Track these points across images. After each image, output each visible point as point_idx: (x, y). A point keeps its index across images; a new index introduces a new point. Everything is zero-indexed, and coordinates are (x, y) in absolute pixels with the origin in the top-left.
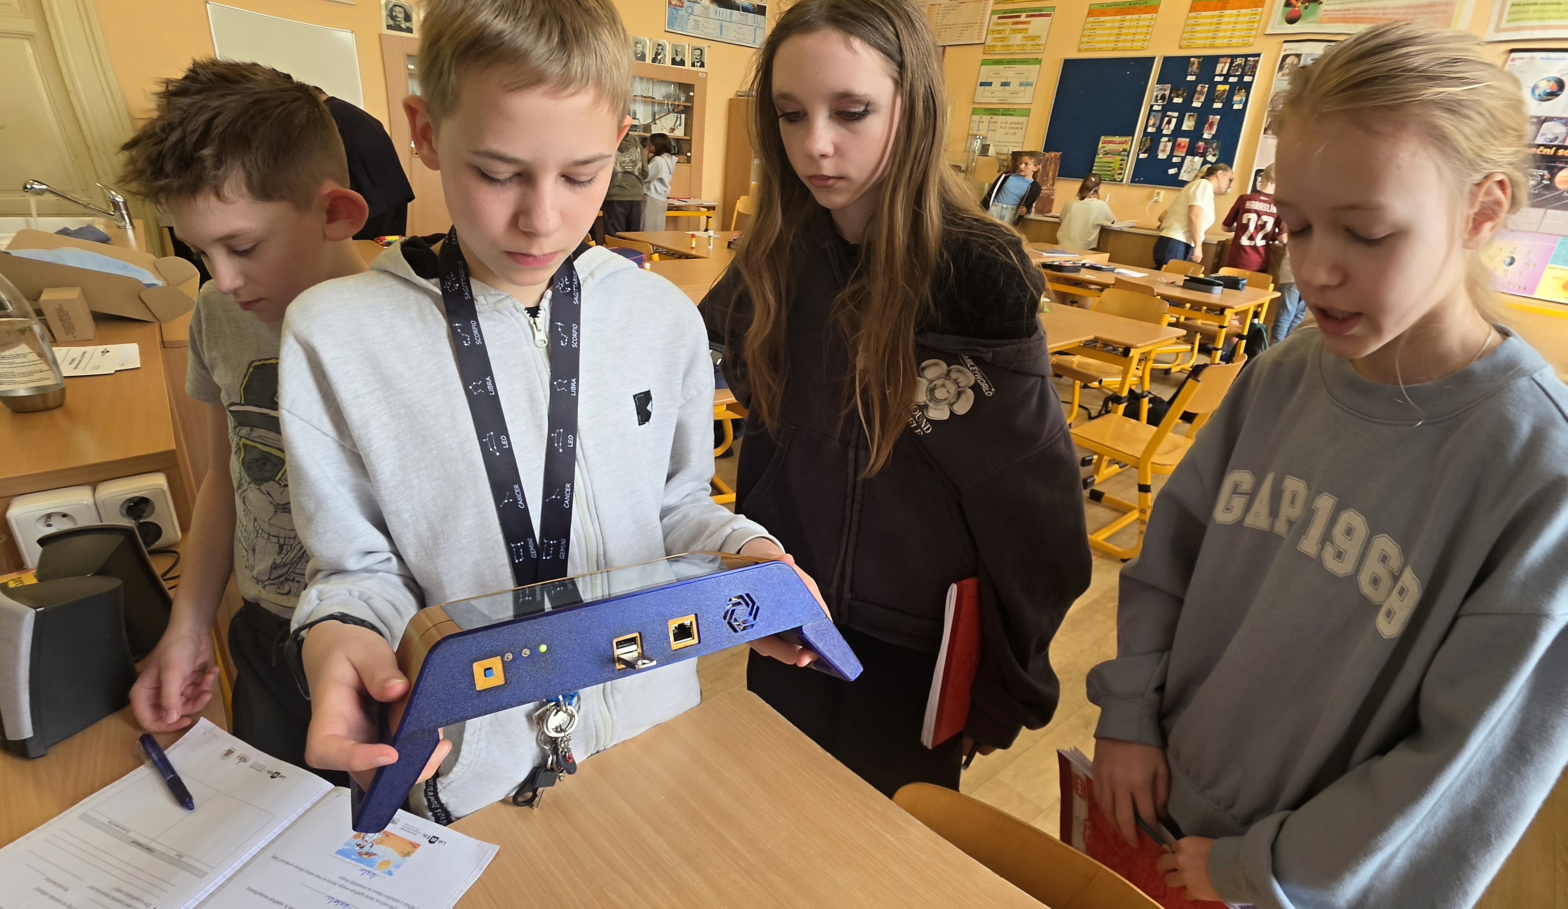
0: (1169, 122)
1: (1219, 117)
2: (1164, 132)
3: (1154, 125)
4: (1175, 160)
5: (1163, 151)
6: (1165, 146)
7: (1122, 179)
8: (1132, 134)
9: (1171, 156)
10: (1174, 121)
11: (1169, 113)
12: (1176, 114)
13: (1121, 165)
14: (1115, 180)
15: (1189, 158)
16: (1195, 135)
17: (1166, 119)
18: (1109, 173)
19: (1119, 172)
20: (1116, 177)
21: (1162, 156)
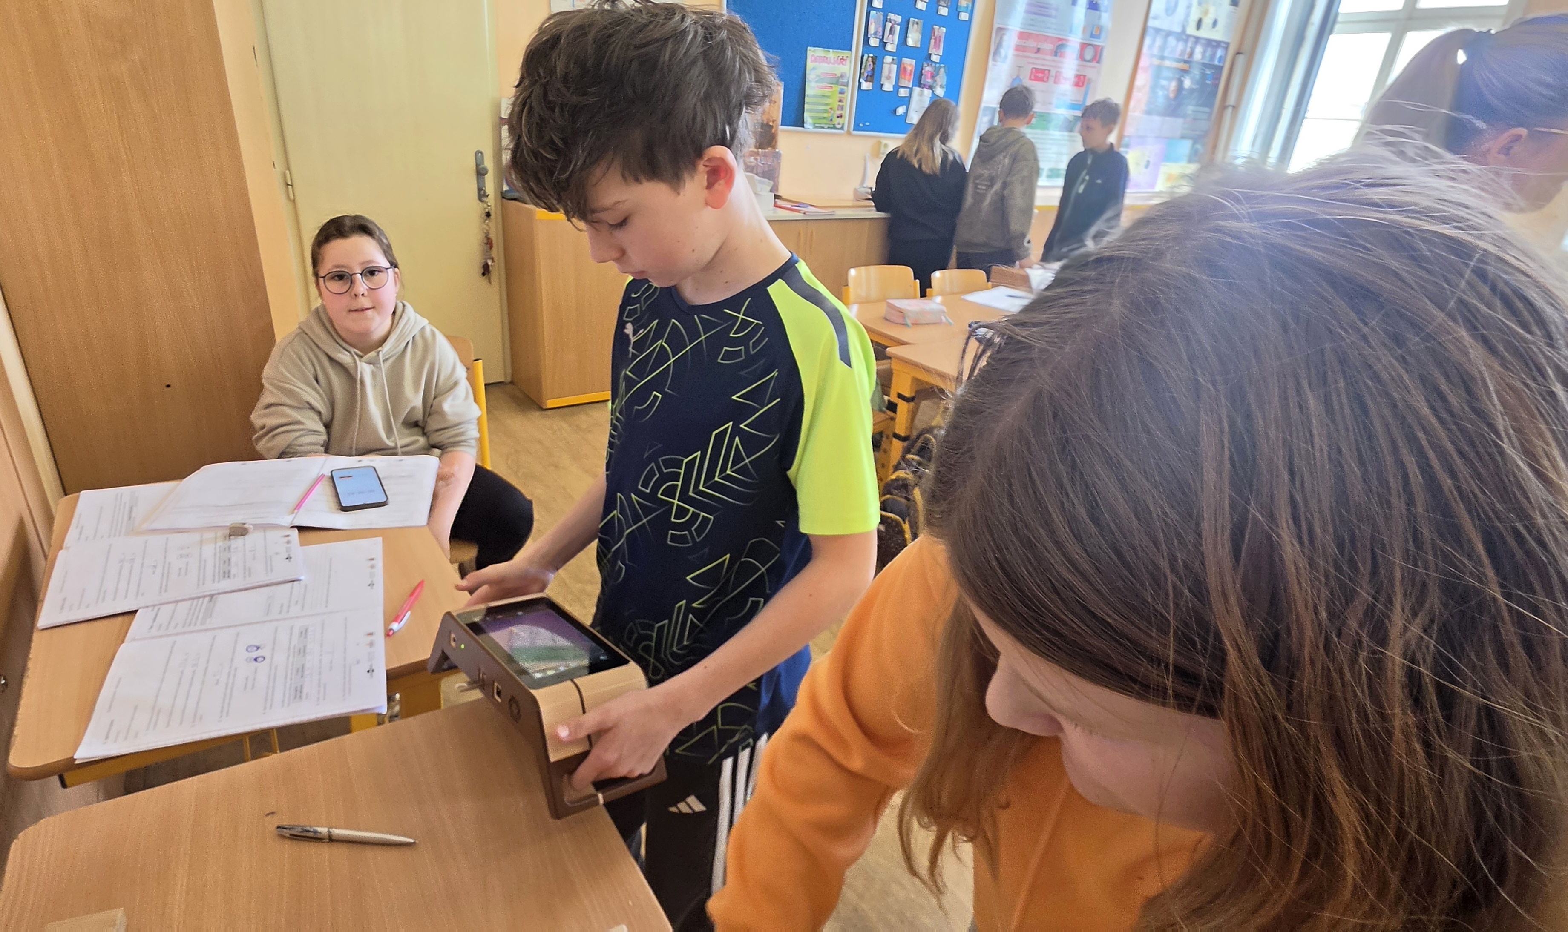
0: (891, 31)
1: (944, 29)
2: (889, 47)
3: (875, 33)
4: (903, 93)
5: (888, 78)
6: (890, 71)
7: (843, 124)
8: (850, 50)
9: (897, 87)
10: (898, 28)
11: (891, 16)
12: (899, 19)
13: (840, 101)
14: (834, 127)
15: (917, 90)
16: (923, 55)
17: (889, 25)
18: (825, 115)
19: (839, 112)
20: (836, 121)
21: (888, 87)
